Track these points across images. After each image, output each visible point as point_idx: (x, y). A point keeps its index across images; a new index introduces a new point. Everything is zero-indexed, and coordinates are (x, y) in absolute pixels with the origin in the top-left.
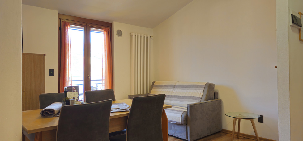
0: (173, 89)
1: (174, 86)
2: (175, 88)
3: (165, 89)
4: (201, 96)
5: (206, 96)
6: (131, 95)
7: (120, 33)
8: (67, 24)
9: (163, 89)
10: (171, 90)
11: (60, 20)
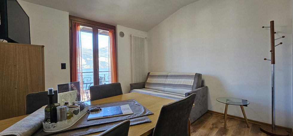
0: (166, 79)
1: (167, 76)
2: (168, 78)
3: (159, 78)
4: (192, 84)
5: (197, 84)
6: (132, 84)
7: (122, 35)
8: (78, 24)
9: (157, 78)
10: (165, 79)
11: (71, 21)
